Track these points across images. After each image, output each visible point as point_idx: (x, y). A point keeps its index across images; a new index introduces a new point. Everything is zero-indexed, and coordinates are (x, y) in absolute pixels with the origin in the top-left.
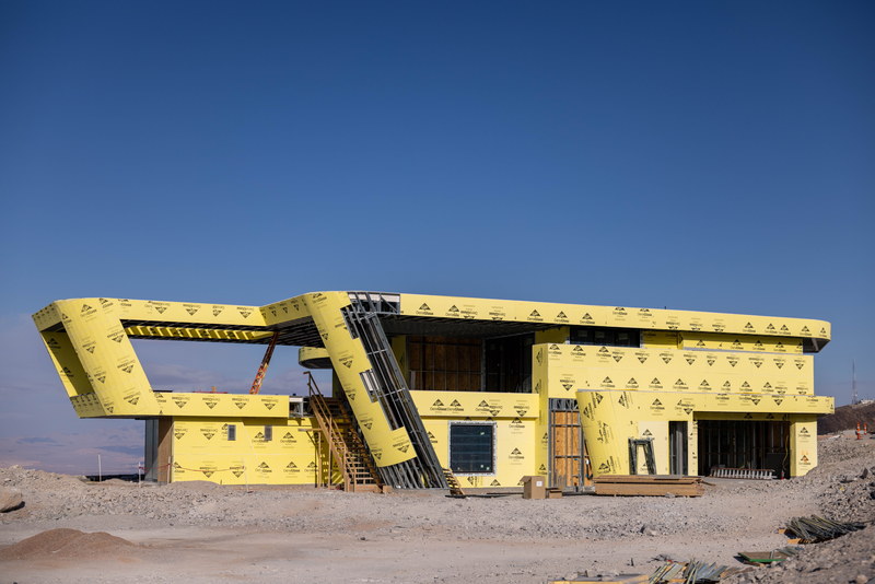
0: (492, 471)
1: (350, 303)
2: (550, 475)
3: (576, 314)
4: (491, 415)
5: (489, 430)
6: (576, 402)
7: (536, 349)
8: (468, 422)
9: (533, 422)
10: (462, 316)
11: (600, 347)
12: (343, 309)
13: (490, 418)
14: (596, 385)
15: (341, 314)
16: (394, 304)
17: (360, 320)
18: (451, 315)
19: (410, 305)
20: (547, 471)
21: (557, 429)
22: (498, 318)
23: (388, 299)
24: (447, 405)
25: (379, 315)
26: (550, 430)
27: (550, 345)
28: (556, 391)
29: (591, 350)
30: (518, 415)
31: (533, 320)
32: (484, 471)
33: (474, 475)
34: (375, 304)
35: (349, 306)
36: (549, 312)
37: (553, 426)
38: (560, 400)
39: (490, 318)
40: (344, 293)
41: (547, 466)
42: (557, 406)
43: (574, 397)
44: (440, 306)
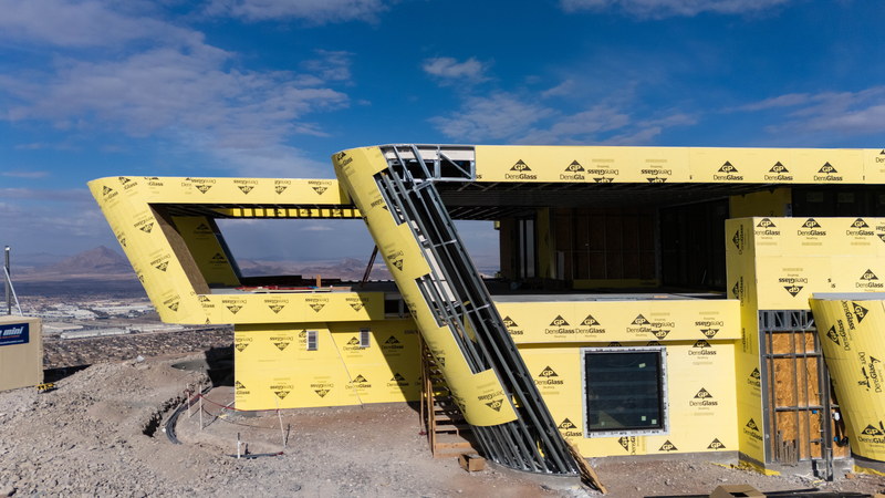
0: (661, 425)
1: (386, 165)
2: (768, 441)
3: (804, 166)
4: (655, 338)
5: (655, 360)
6: (810, 315)
7: (731, 227)
8: (615, 349)
9: (732, 346)
10: (589, 179)
11: (853, 220)
12: (377, 176)
13: (653, 343)
14: (848, 284)
15: (374, 184)
16: (466, 164)
17: (406, 193)
18: (570, 178)
19: (493, 164)
20: (762, 433)
21: (776, 361)
22: (658, 178)
23: (452, 156)
24: (574, 324)
25: (438, 184)
26: (764, 364)
27: (757, 220)
28: (772, 297)
29: (836, 227)
30: (704, 337)
31: (723, 178)
32: (646, 426)
33: (629, 434)
34: (430, 165)
35: (386, 171)
36: (754, 165)
37: (768, 357)
38: (780, 314)
39: (643, 179)
40: (376, 150)
41: (760, 424)
42: (775, 321)
43: (807, 308)
44: (549, 163)
